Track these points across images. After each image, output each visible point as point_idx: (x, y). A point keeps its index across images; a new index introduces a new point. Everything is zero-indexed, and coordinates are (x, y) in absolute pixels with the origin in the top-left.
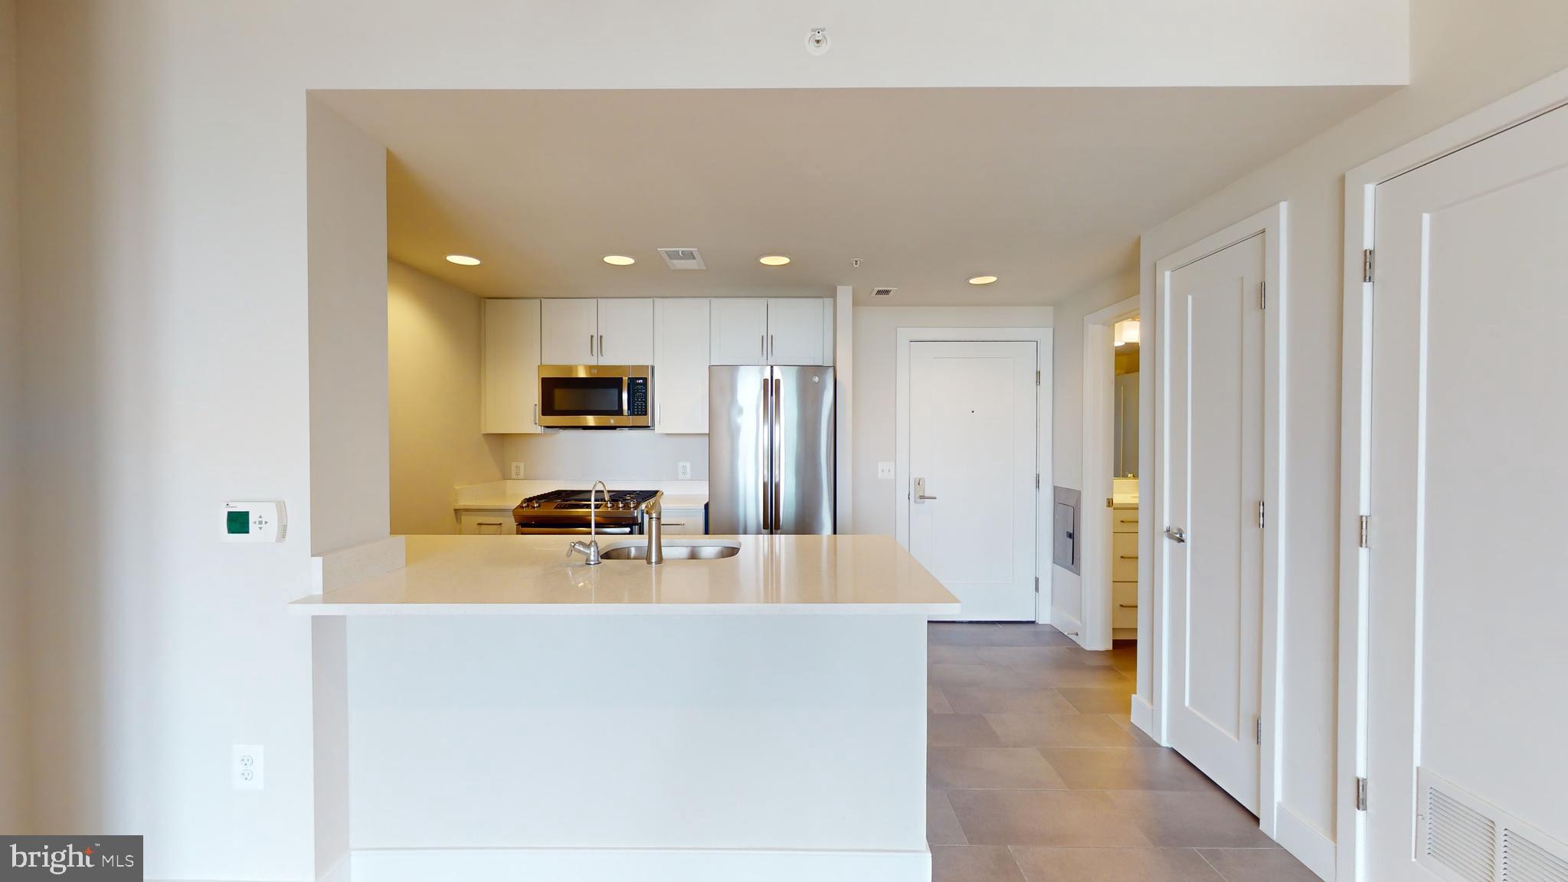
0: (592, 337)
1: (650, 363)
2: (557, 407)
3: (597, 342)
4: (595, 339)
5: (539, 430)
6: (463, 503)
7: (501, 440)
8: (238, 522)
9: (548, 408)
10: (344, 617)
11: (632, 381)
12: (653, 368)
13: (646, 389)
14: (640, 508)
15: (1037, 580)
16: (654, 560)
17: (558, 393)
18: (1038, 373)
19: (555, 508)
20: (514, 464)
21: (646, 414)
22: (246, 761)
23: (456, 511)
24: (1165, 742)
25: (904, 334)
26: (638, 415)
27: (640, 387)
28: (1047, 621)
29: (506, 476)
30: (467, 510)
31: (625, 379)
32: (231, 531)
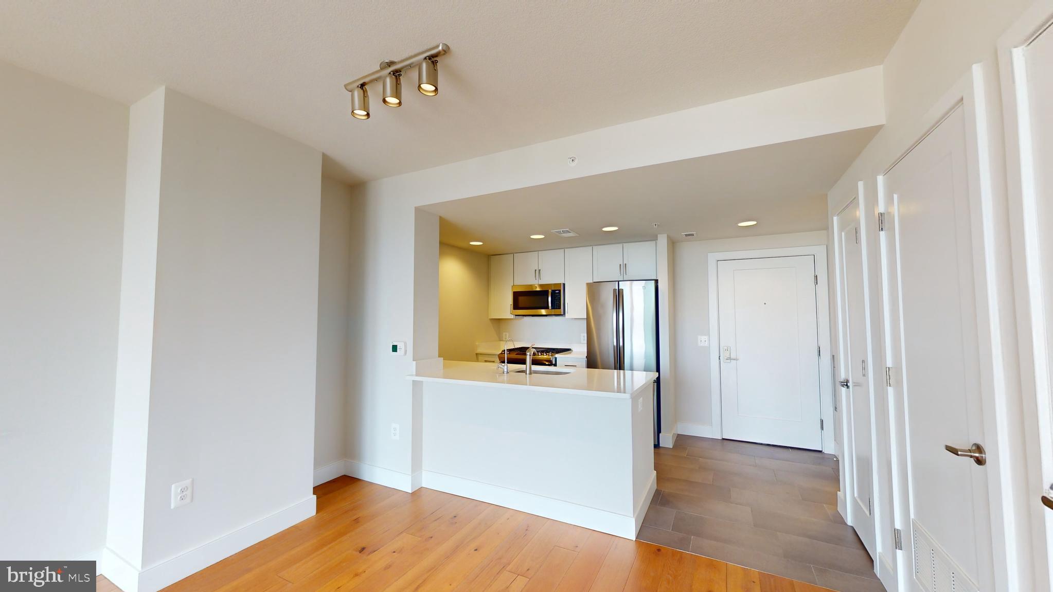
0: (536, 270)
1: (562, 282)
2: (520, 306)
3: (538, 272)
4: (537, 272)
5: (512, 317)
6: (479, 351)
7: (498, 322)
8: (395, 348)
9: (516, 306)
10: (422, 382)
11: (553, 292)
12: (564, 284)
13: (560, 295)
14: (554, 356)
15: (822, 421)
16: (528, 373)
17: (521, 299)
18: (816, 277)
19: (516, 354)
20: (504, 334)
21: (560, 308)
22: (395, 429)
23: (476, 354)
24: (849, 522)
25: (712, 257)
26: (556, 309)
27: (557, 294)
28: (832, 452)
29: (501, 340)
30: (481, 354)
31: (550, 291)
32: (393, 351)
